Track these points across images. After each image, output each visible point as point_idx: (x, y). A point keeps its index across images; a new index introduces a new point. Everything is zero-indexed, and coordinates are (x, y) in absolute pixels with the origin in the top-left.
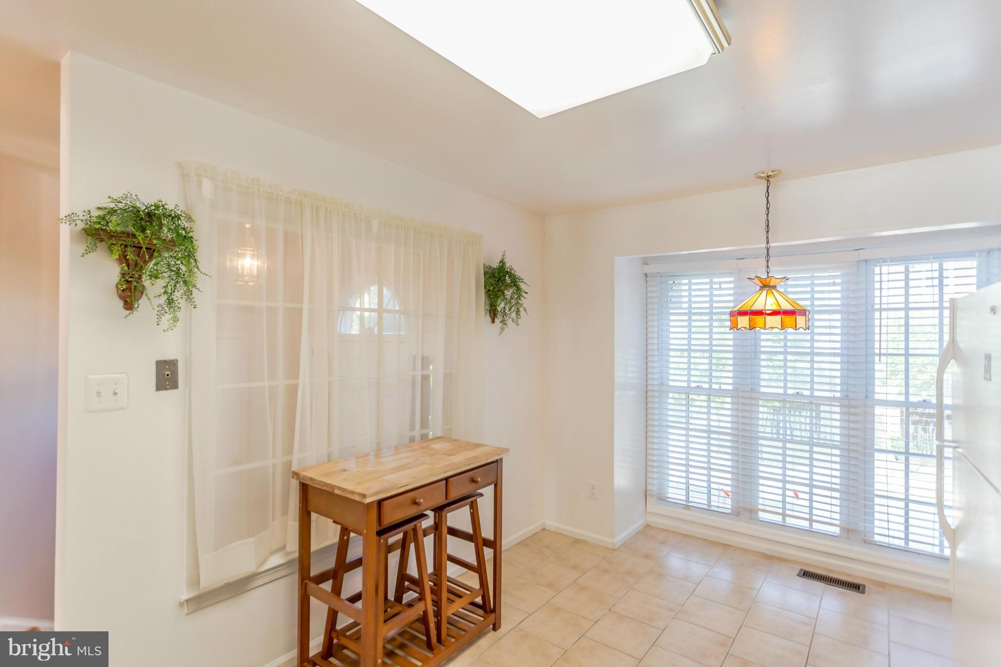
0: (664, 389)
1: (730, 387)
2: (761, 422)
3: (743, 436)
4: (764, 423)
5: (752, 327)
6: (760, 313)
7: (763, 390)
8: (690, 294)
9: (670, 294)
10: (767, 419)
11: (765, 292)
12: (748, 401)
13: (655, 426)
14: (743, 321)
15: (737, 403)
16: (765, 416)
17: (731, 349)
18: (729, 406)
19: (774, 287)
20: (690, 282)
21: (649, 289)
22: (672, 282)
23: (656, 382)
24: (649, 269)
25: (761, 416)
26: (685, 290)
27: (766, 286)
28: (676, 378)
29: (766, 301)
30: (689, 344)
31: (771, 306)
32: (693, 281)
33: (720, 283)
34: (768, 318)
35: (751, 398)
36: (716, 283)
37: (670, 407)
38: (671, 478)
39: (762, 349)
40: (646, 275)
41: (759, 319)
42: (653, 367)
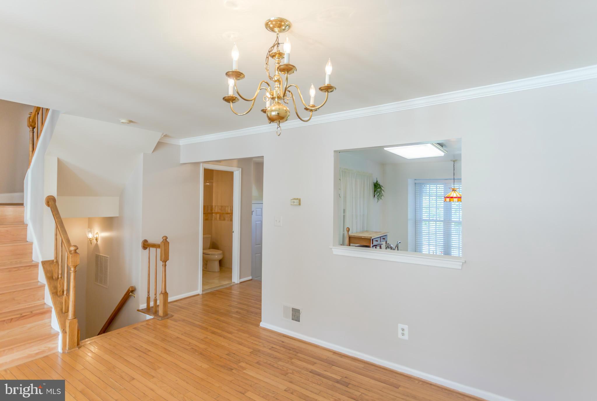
0: (421, 220)
1: (443, 219)
2: (452, 229)
3: (447, 236)
4: (453, 230)
5: (450, 201)
6: (452, 197)
7: (453, 220)
8: (430, 190)
9: (423, 190)
10: (454, 229)
11: (453, 192)
12: (448, 223)
13: (418, 225)
14: (448, 200)
15: (445, 224)
16: (453, 228)
17: (443, 207)
18: (442, 225)
19: (456, 191)
20: (429, 186)
21: (416, 188)
22: (423, 186)
23: (419, 218)
24: (416, 182)
25: (452, 228)
26: (428, 189)
27: (454, 190)
28: (425, 216)
29: (454, 194)
30: (429, 206)
31: (455, 196)
32: (431, 186)
33: (440, 187)
34: (454, 199)
35: (449, 222)
36: (438, 187)
37: (423, 226)
38: (423, 249)
39: (453, 207)
40: (415, 183)
41: (452, 199)
42: (418, 211)
